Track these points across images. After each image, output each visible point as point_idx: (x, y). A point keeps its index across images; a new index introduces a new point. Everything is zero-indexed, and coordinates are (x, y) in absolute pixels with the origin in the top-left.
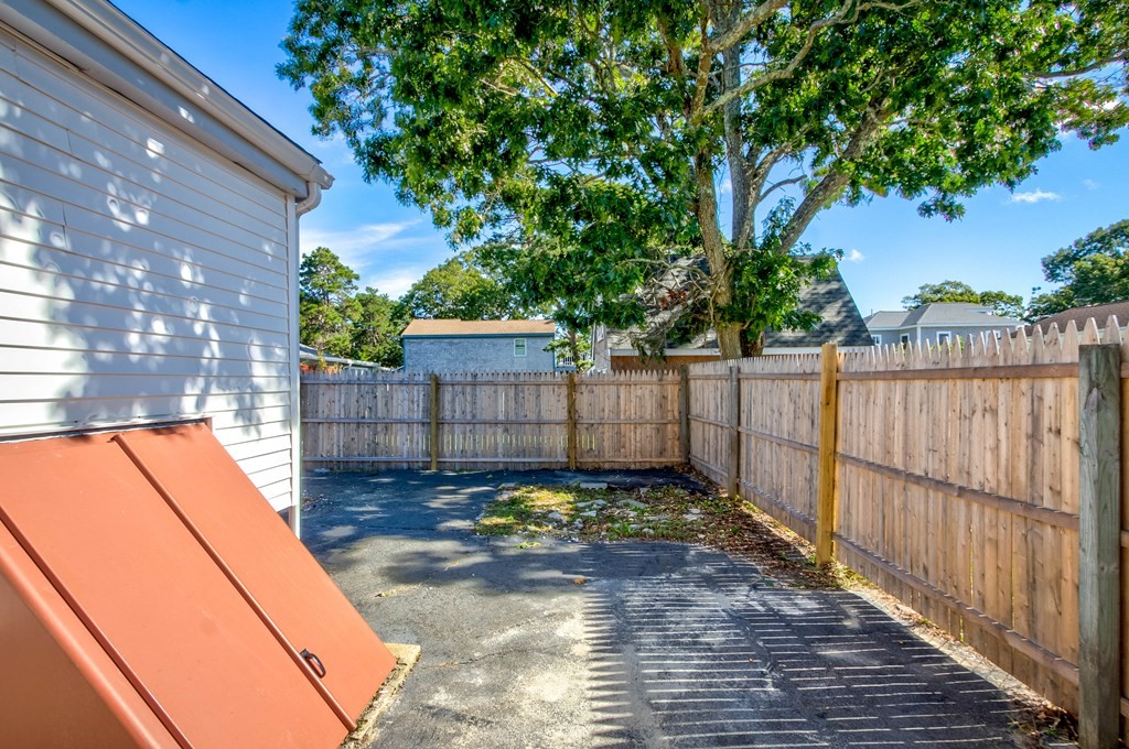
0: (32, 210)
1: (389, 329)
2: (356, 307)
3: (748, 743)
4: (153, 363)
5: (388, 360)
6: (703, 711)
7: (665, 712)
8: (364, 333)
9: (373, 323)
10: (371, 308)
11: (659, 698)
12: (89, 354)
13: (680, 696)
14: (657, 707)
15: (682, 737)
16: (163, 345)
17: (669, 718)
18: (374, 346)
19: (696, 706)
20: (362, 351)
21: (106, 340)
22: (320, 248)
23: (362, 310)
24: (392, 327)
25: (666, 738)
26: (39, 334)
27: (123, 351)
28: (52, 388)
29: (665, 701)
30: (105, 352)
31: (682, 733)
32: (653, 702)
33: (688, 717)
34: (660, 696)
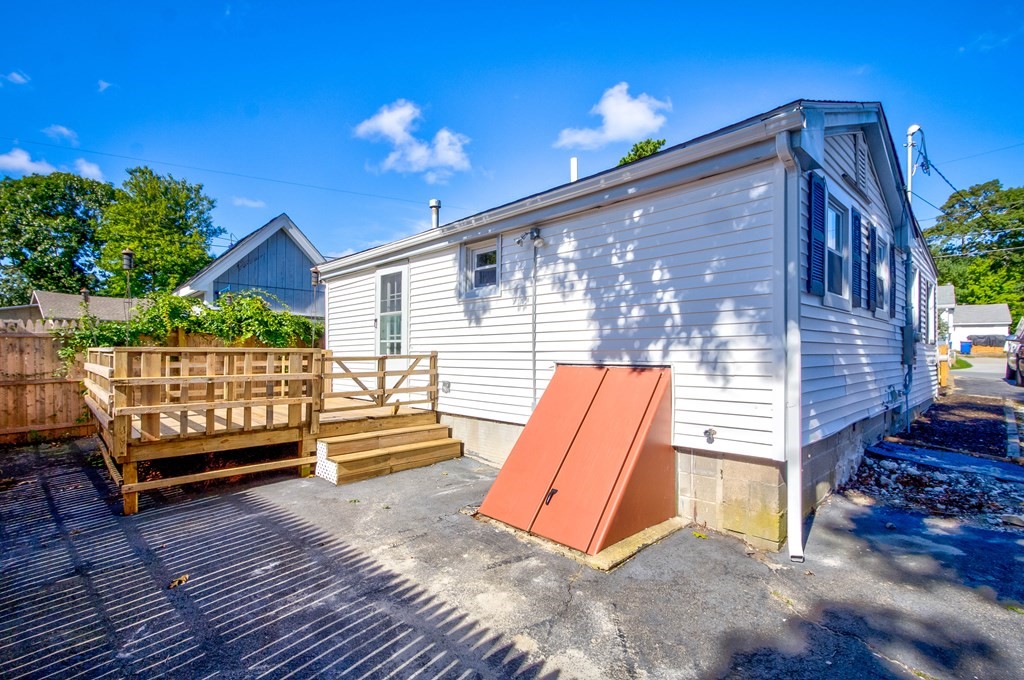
0: (585, 277)
3: (319, 633)
4: (631, 333)
6: (365, 644)
7: (394, 626)
11: (408, 636)
12: (601, 329)
13: (394, 647)
14: (403, 627)
15: (369, 616)
16: (637, 322)
17: (388, 624)
19: (375, 645)
21: (607, 324)
25: (380, 610)
26: (584, 325)
27: (615, 328)
28: (590, 345)
29: (401, 635)
30: (607, 331)
31: (371, 618)
32: (410, 630)
33: (374, 632)
34: (409, 638)
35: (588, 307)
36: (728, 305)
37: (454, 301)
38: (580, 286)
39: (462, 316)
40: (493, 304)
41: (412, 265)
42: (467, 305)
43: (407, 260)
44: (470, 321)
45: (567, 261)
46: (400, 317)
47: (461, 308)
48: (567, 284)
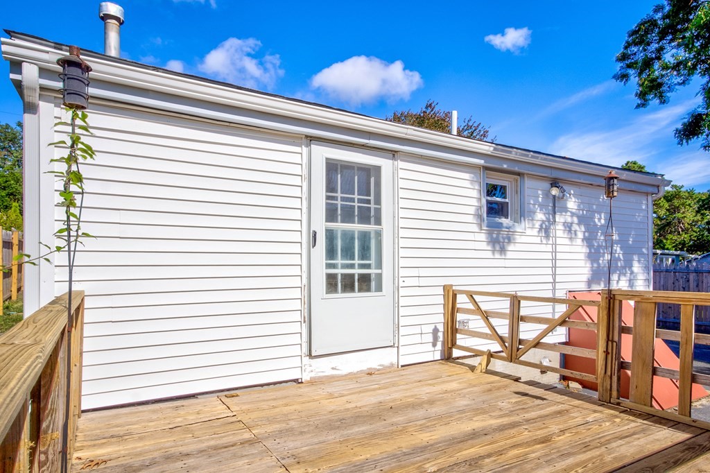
0: (582, 228)
1: (696, 219)
2: (662, 204)
5: (694, 245)
8: (669, 224)
9: (679, 215)
10: (676, 202)
18: (679, 234)
20: (667, 239)
21: (595, 263)
22: (628, 162)
23: (667, 205)
24: (699, 217)
27: (598, 266)
28: (586, 277)
30: (595, 268)
35: (584, 251)
36: (636, 257)
37: (475, 228)
38: (580, 235)
39: (484, 246)
40: (518, 239)
41: (401, 164)
42: (490, 234)
43: (394, 154)
44: (493, 251)
45: (573, 214)
46: (379, 234)
47: (483, 237)
48: (573, 232)
